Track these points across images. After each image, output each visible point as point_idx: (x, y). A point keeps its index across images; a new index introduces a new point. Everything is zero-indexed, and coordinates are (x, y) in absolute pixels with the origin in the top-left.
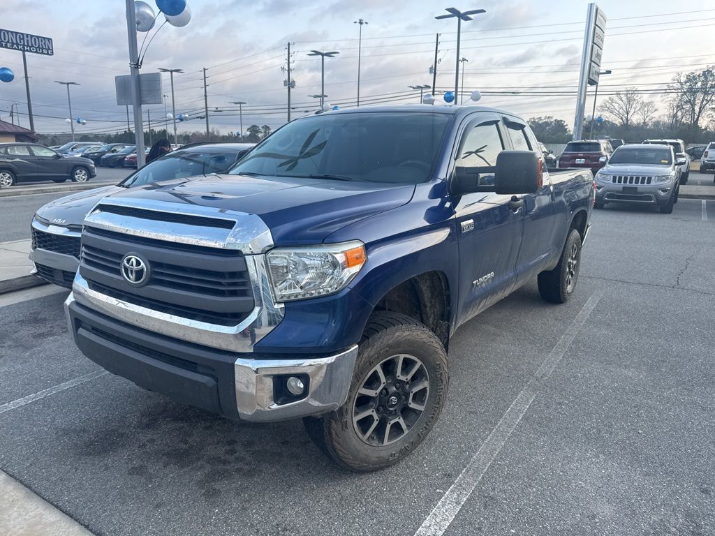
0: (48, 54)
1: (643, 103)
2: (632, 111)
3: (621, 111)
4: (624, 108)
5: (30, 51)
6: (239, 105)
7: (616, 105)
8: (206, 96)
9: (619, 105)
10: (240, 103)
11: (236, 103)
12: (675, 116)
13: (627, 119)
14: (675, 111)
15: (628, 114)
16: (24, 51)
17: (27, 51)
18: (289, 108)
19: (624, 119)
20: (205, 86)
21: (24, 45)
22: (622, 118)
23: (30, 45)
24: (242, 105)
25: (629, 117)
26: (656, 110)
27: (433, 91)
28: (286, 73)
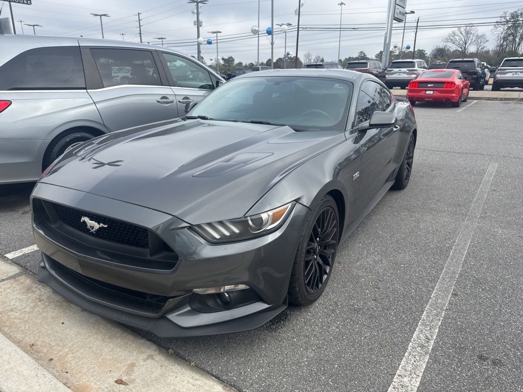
0: (27, 4)
1: (477, 36)
2: (469, 42)
3: (461, 42)
4: (463, 39)
6: (161, 40)
7: (457, 38)
8: (140, 34)
9: (460, 38)
10: (162, 39)
11: (159, 39)
12: (502, 45)
13: (465, 48)
14: (502, 42)
15: (466, 44)
16: (10, 2)
19: (463, 48)
20: (140, 26)
22: (461, 48)
24: (164, 40)
25: (467, 47)
26: (487, 41)
27: (298, 28)
28: (196, 15)
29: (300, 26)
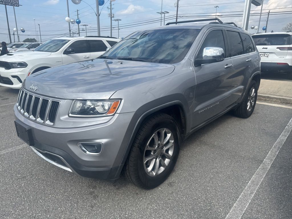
5: (8, 5)
11: (84, 25)
16: (5, 5)
17: (7, 5)
18: (111, 28)
21: (5, 2)
23: (8, 2)
27: (177, 16)
28: (110, 10)
29: (178, 15)
